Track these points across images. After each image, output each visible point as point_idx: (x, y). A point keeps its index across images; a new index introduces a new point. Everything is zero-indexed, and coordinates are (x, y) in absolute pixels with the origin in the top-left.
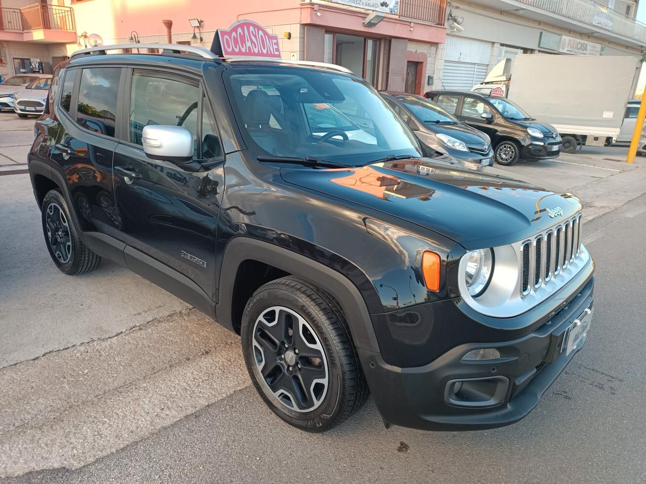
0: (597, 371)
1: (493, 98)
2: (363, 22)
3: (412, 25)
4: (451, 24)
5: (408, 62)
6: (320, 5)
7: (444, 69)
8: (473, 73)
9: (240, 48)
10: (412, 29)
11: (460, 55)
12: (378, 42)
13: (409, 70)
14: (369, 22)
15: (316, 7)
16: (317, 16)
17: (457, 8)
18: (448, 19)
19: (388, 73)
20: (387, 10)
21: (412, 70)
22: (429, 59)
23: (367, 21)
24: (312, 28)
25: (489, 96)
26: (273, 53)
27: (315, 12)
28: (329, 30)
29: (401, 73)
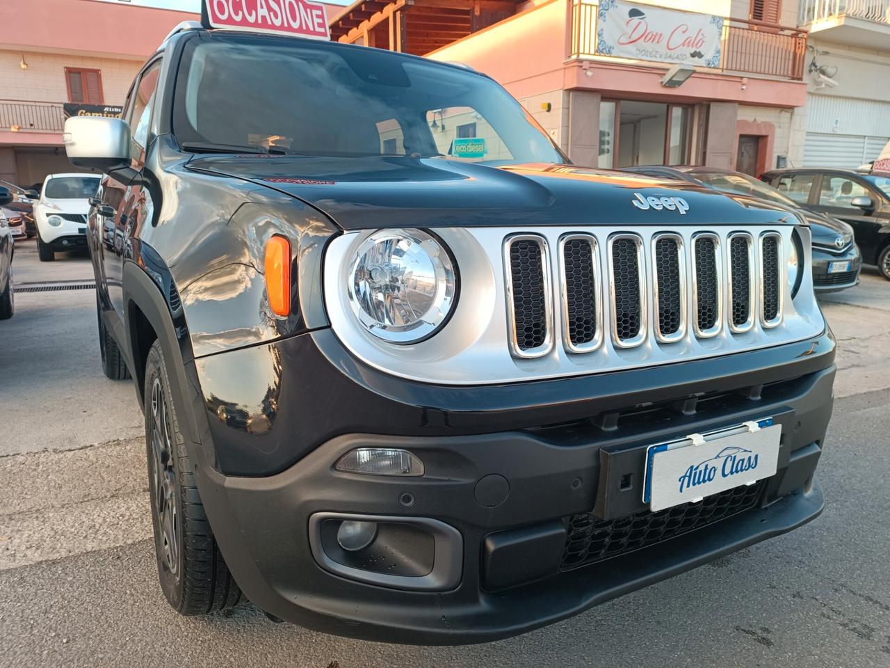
0: (876, 602)
1: (877, 175)
2: (660, 81)
3: (745, 81)
4: (816, 78)
5: (742, 136)
6: (592, 62)
7: (806, 145)
8: (861, 150)
9: (243, 14)
10: (744, 87)
11: (836, 124)
12: (690, 110)
13: (743, 148)
14: (670, 80)
15: (585, 65)
16: (588, 76)
17: (826, 53)
18: (810, 71)
19: (705, 153)
20: (702, 62)
21: (749, 148)
22: (778, 132)
23: (666, 78)
24: (580, 94)
25: (870, 172)
26: (311, 29)
27: (584, 72)
28: (607, 96)
29: (728, 153)
